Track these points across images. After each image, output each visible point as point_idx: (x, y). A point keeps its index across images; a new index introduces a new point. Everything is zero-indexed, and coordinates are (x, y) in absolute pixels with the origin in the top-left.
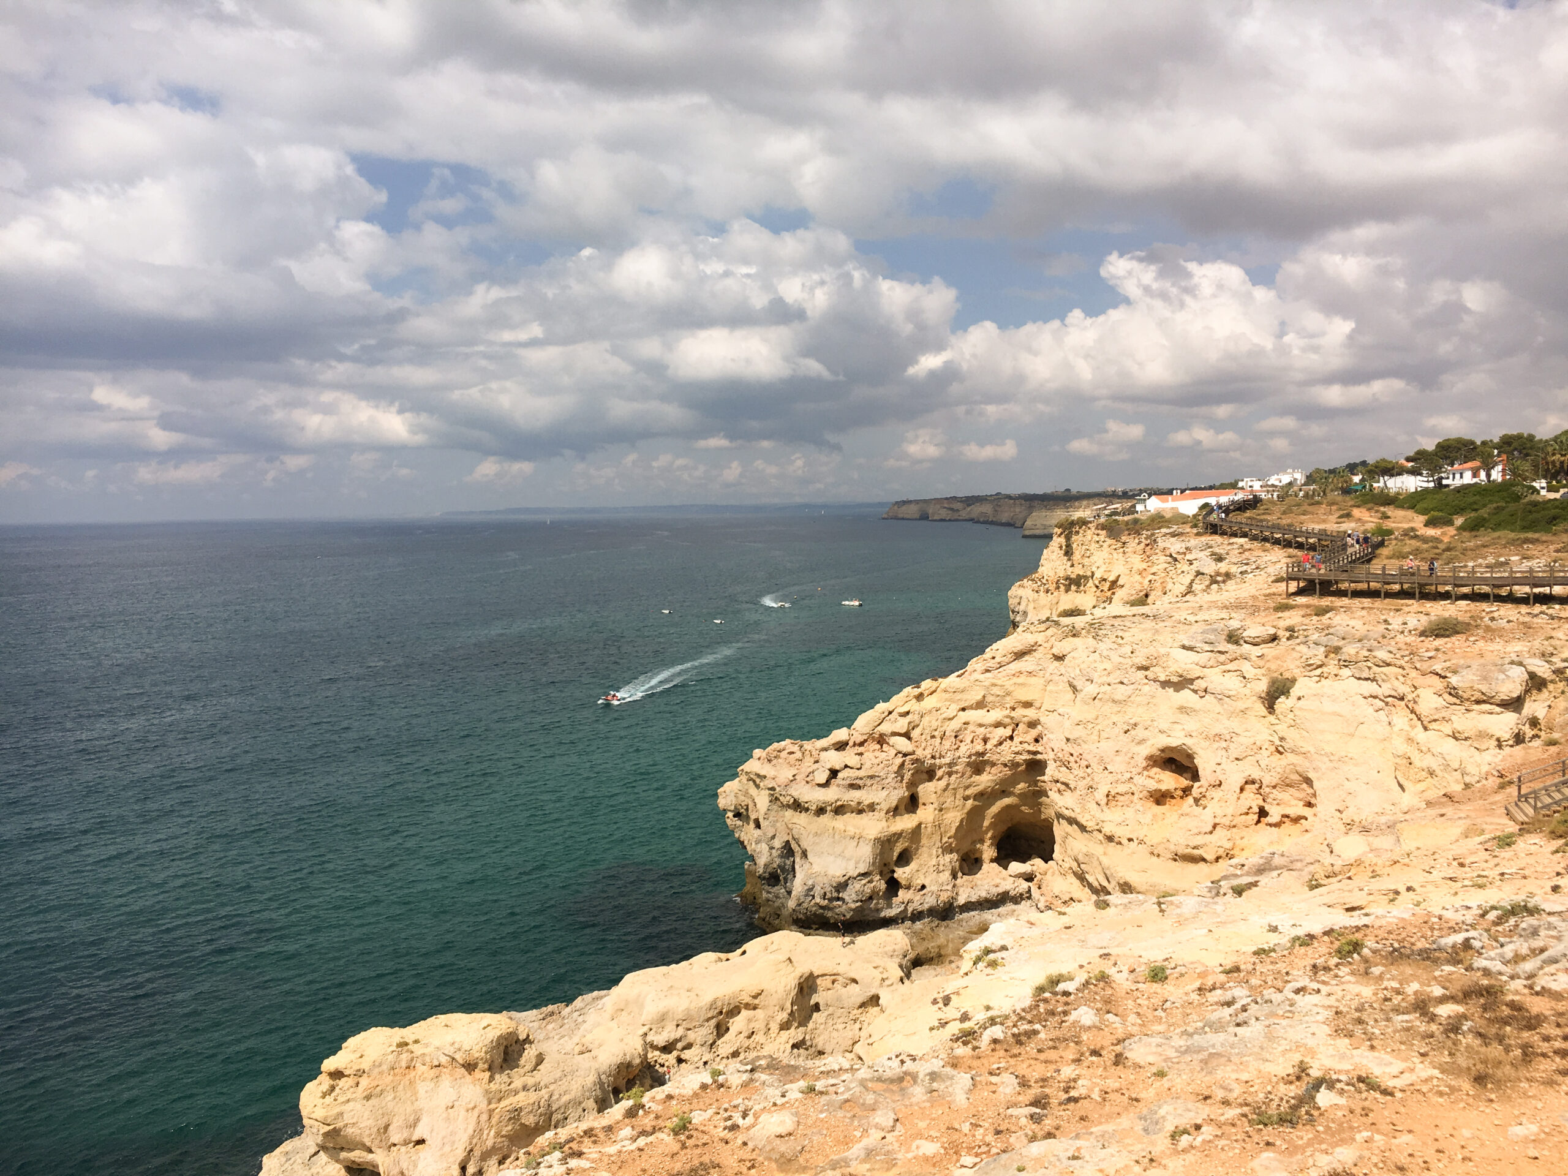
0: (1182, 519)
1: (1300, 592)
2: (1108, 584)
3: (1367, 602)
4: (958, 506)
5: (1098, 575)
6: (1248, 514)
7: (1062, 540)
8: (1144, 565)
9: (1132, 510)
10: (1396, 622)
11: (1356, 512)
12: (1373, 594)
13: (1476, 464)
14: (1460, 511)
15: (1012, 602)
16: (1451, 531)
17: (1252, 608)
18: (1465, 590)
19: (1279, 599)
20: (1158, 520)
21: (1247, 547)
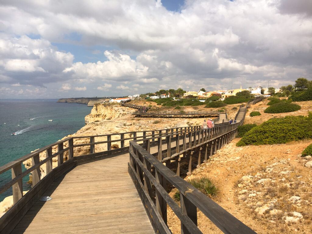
0: (117, 103)
1: (136, 117)
2: (104, 116)
3: (145, 118)
4: (74, 100)
5: (102, 114)
6: (129, 103)
7: (95, 107)
8: (111, 112)
9: (108, 102)
10: (150, 121)
11: (146, 102)
12: (146, 117)
13: (165, 94)
14: (162, 102)
15: (86, 120)
16: (161, 106)
17: (127, 120)
18: (160, 116)
19: (132, 118)
20: (113, 104)
21: (129, 108)
